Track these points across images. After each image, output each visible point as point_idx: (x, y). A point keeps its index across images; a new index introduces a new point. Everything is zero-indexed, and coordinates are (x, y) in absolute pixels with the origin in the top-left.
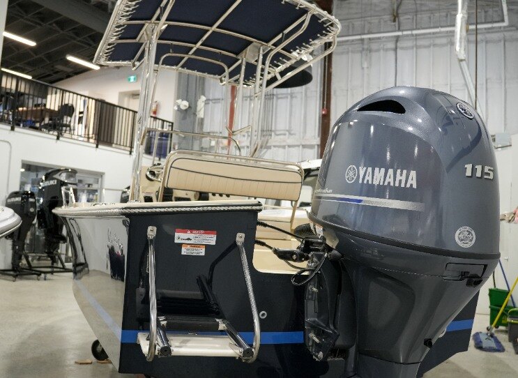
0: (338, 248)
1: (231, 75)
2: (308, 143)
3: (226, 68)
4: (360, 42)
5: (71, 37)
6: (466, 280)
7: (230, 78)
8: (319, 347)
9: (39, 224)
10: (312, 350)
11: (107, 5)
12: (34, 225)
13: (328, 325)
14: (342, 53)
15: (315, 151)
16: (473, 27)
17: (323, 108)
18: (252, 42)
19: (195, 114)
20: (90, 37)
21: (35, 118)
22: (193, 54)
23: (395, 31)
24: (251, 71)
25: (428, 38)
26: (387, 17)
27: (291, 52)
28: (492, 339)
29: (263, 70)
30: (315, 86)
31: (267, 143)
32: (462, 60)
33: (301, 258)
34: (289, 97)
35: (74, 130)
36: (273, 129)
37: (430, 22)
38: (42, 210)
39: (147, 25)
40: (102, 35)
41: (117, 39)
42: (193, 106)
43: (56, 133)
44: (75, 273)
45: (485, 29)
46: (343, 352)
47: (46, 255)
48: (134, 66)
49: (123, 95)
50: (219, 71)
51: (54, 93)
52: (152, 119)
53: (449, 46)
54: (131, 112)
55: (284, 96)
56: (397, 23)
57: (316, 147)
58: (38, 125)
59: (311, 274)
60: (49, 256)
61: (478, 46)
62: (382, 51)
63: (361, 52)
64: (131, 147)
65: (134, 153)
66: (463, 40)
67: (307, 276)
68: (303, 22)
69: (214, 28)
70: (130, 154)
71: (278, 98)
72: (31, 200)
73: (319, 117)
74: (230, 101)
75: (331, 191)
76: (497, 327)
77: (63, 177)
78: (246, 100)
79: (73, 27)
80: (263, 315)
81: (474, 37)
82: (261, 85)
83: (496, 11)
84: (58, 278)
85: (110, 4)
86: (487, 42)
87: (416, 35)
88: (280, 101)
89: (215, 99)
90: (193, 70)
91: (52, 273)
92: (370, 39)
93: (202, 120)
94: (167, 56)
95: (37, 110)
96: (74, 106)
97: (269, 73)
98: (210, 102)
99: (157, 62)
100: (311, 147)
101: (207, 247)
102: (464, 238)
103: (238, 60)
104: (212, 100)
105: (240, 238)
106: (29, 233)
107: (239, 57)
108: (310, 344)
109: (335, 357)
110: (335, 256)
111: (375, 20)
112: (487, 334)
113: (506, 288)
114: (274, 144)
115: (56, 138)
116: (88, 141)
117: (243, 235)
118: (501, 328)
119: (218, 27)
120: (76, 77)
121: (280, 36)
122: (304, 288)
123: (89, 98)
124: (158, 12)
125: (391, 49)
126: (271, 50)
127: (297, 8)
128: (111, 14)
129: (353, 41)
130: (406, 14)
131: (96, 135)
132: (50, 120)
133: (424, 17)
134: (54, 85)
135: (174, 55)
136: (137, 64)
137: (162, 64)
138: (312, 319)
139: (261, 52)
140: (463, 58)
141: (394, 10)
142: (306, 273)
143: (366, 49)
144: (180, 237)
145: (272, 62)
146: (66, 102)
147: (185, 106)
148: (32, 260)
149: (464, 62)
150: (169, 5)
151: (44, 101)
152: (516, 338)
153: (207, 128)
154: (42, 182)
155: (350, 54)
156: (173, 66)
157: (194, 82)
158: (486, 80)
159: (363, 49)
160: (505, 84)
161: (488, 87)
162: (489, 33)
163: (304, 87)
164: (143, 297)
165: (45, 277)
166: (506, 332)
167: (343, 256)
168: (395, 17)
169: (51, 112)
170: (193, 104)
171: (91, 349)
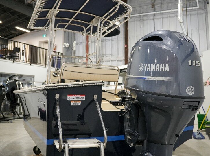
0: (137, 99)
1: (87, 31)
2: (119, 59)
3: (85, 28)
4: (139, 17)
5: (17, 19)
6: (191, 108)
7: (86, 32)
8: (131, 141)
9: (7, 99)
10: (128, 142)
11: (32, 5)
12: (5, 99)
13: (134, 132)
14: (132, 22)
15: (123, 62)
16: (185, 9)
17: (125, 44)
18: (95, 17)
19: (72, 49)
20: (25, 18)
21: (3, 54)
22: (71, 23)
23: (153, 12)
24: (95, 29)
25: (167, 14)
26: (150, 6)
27: (111, 21)
28: (200, 134)
29: (100, 29)
30: (121, 35)
31: (103, 60)
32: (181, 23)
33: (121, 104)
34: (111, 40)
35: (20, 58)
36: (105, 54)
37: (167, 8)
38: (8, 93)
39: (50, 11)
40: (31, 17)
41: (37, 18)
42: (71, 45)
43: (13, 60)
44: (25, 119)
45: (190, 10)
46: (142, 142)
47: (11, 112)
48: (45, 29)
49: (41, 43)
50: (81, 30)
51: (11, 42)
52: (54, 52)
53: (175, 17)
54: (45, 50)
55: (109, 40)
56: (154, 9)
57: (123, 60)
58: (4, 57)
59: (126, 111)
60: (12, 112)
61: (187, 16)
62: (148, 20)
63: (140, 21)
64: (45, 64)
65: (47, 67)
66: (181, 15)
67: (124, 112)
68: (116, 8)
69: (79, 11)
70: (45, 67)
71: (106, 41)
72: (3, 89)
73: (124, 49)
74: (86, 43)
75: (133, 75)
76: (201, 129)
77: (17, 78)
78: (93, 42)
79: (18, 14)
80: (107, 129)
81: (185, 13)
82: (100, 35)
83: (194, 2)
84: (17, 121)
85: (33, 4)
86: (191, 15)
87: (162, 13)
88: (107, 42)
89: (80, 43)
90: (71, 30)
91: (14, 119)
92: (143, 15)
93: (75, 51)
94: (59, 24)
95: (4, 50)
96: (20, 48)
97: (103, 30)
98: (78, 44)
99: (55, 27)
100: (121, 61)
101: (82, 102)
102: (190, 91)
103: (89, 25)
104: (78, 43)
105: (95, 97)
106: (3, 103)
107: (90, 24)
108: (127, 140)
109: (138, 145)
110: (136, 102)
111: (145, 8)
112: (198, 132)
113: (204, 114)
114: (106, 60)
115: (13, 62)
116: (27, 63)
117: (97, 96)
118: (203, 130)
119: (81, 11)
120: (20, 36)
121: (107, 14)
122: (123, 117)
123: (26, 44)
124: (55, 5)
125: (152, 19)
126: (103, 20)
127: (114, 2)
128: (34, 8)
129: (136, 16)
130: (157, 4)
131: (30, 60)
132: (10, 54)
133: (165, 6)
134: (11, 39)
135: (62, 23)
136: (47, 28)
137: (57, 28)
138: (128, 130)
139: (99, 21)
140: (181, 22)
141: (152, 3)
142: (124, 110)
143: (142, 19)
144: (69, 98)
145: (104, 25)
146: (17, 47)
147: (68, 46)
148: (5, 115)
149: (182, 23)
150: (59, 2)
151: (7, 47)
152: (209, 133)
153: (77, 55)
154: (8, 81)
155: (135, 22)
156: (62, 28)
157: (71, 35)
158: (191, 30)
159: (141, 19)
160: (199, 31)
161: (192, 33)
162: (191, 11)
163: (117, 36)
164: (55, 125)
165: (11, 121)
166: (205, 131)
167: (139, 102)
168: (153, 6)
169: (10, 51)
170: (71, 44)
171: (33, 150)
